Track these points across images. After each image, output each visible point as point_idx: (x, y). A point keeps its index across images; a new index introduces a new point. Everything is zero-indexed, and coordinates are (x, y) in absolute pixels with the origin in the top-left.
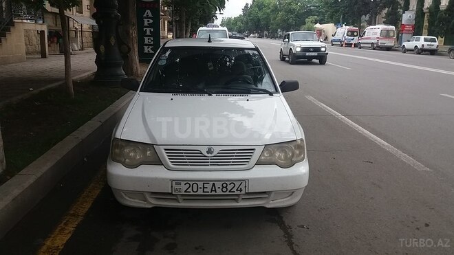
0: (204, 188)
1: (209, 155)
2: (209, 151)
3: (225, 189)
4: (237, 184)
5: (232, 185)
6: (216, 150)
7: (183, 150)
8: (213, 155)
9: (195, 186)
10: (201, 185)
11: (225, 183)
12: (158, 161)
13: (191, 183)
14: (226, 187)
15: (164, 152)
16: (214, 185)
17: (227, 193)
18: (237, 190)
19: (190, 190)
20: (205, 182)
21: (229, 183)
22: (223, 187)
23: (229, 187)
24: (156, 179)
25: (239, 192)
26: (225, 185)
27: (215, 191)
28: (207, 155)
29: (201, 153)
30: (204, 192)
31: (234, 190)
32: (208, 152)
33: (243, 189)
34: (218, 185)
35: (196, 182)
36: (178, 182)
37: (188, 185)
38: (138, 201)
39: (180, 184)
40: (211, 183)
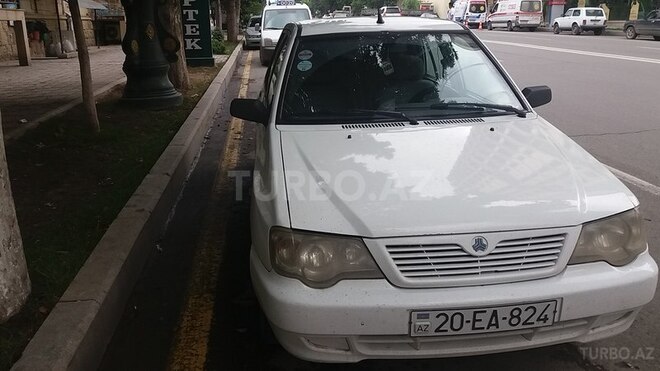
0: (475, 320)
1: (480, 253)
2: (480, 245)
3: (514, 321)
4: (540, 308)
5: (531, 311)
6: (492, 242)
7: (424, 246)
8: (487, 252)
9: (457, 319)
10: (468, 316)
11: (516, 309)
12: (376, 272)
13: (450, 314)
14: (518, 317)
16: (495, 314)
17: (520, 326)
18: (539, 319)
19: (447, 326)
20: (478, 310)
21: (523, 308)
22: (513, 317)
24: (378, 310)
25: (541, 323)
27: (497, 325)
28: (473, 252)
29: (462, 250)
30: (474, 328)
32: (476, 248)
34: (503, 313)
35: (458, 311)
36: (423, 313)
37: (443, 318)
38: (334, 351)
39: (427, 317)
40: (490, 312)
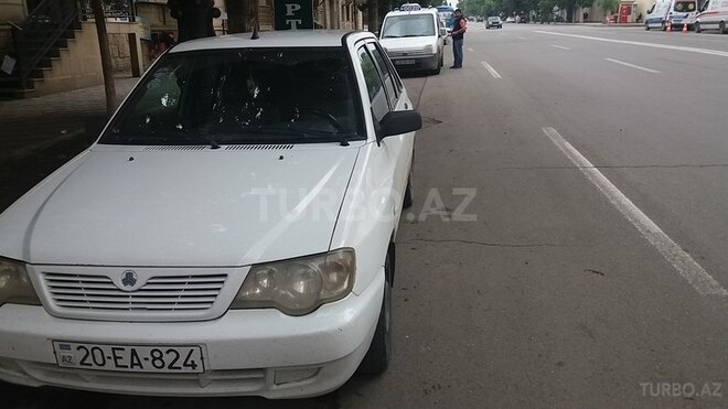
0: (116, 358)
1: (128, 288)
2: (129, 279)
4: (184, 353)
8: (136, 287)
11: (157, 350)
13: (89, 347)
14: (160, 358)
15: (41, 278)
16: (134, 353)
17: (165, 370)
18: (185, 365)
19: (89, 360)
20: (117, 347)
22: (155, 359)
23: (168, 358)
25: (190, 370)
26: (157, 355)
27: (139, 364)
28: (122, 286)
29: (112, 283)
31: (179, 363)
32: (125, 282)
33: (198, 362)
34: (143, 353)
35: (97, 345)
36: (65, 344)
37: (83, 352)
40: (128, 349)
